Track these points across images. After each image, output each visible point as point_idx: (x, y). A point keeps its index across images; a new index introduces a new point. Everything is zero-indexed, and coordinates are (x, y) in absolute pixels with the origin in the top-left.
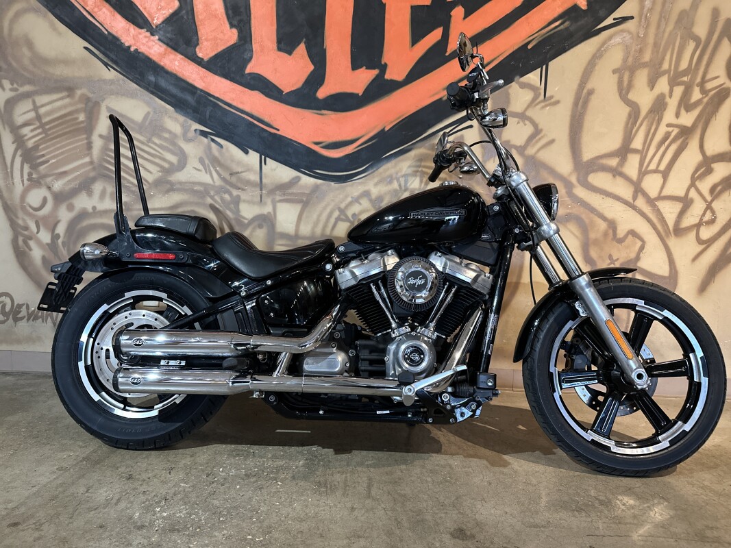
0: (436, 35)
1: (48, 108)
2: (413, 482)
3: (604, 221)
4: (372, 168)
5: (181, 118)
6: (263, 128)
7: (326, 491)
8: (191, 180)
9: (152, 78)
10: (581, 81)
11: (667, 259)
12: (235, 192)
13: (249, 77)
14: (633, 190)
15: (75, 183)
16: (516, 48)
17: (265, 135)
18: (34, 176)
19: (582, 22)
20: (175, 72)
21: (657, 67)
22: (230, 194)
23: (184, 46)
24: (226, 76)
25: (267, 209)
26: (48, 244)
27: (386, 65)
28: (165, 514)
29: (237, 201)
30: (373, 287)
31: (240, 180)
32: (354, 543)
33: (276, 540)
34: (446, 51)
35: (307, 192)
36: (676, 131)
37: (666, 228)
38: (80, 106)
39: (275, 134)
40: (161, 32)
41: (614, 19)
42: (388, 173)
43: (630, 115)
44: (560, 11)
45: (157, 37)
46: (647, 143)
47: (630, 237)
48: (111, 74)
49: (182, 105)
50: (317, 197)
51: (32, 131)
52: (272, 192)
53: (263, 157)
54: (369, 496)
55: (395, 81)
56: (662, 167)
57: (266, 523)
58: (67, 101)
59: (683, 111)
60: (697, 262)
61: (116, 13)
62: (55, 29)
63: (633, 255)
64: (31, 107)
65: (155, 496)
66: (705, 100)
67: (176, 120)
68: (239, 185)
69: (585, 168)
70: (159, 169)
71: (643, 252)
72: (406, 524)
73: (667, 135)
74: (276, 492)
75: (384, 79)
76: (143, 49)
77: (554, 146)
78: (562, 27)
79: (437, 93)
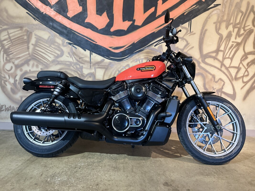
0: (152, 10)
1: (13, 34)
2: (148, 167)
3: (211, 75)
4: (130, 56)
5: (62, 38)
6: (91, 42)
7: (117, 170)
8: (65, 60)
9: (51, 24)
10: (203, 26)
11: (232, 89)
12: (81, 65)
13: (86, 24)
14: (221, 64)
15: (23, 61)
16: (180, 14)
17: (92, 44)
18: (8, 59)
19: (203, 6)
20: (59, 22)
21: (229, 22)
22: (79, 65)
23: (63, 12)
24: (78, 23)
25: (93, 71)
26: (13, 83)
27: (135, 20)
28: (59, 179)
29: (82, 68)
31: (83, 60)
32: (129, 188)
33: (100, 188)
34: (156, 16)
35: (107, 65)
36: (235, 44)
37: (232, 77)
38: (25, 33)
39: (96, 44)
40: (54, 7)
41: (214, 5)
42: (136, 58)
43: (219, 38)
44: (195, 2)
45: (53, 9)
46: (225, 48)
47: (220, 80)
48: (36, 22)
49: (62, 34)
50: (110, 67)
51: (7, 42)
52: (94, 64)
53: (91, 52)
54: (133, 171)
55: (138, 26)
56: (230, 57)
57: (96, 182)
58: (20, 31)
59: (237, 37)
60: (242, 89)
62: (16, 6)
63: (221, 87)
64: (7, 34)
65: (55, 173)
66: (245, 33)
67: (60, 39)
68: (83, 62)
69: (204, 57)
70: (53, 56)
71: (224, 86)
72: (147, 181)
73: (232, 45)
74: (99, 171)
75: (134, 25)
76: (48, 13)
77: (193, 49)
78: (196, 7)
79: (153, 30)
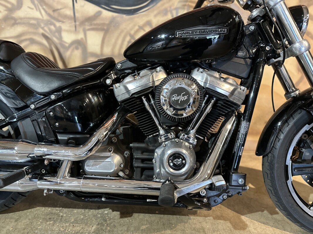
4: (152, 4)
8: (28, 16)
12: (58, 24)
22: (55, 26)
25: (80, 36)
29: (59, 31)
30: (144, 100)
31: (60, 15)
35: (107, 22)
42: (164, 7)
50: (114, 26)
68: (60, 19)
70: (5, 9)
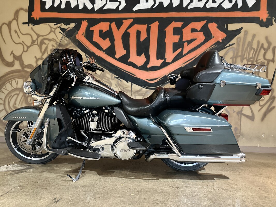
0: (180, 50)
4: (163, 86)
5: (111, 74)
6: (132, 76)
11: (251, 111)
13: (129, 63)
16: (202, 53)
19: (221, 45)
21: (243, 57)
23: (112, 55)
24: (123, 62)
27: (166, 58)
34: (183, 54)
35: (144, 92)
39: (136, 77)
40: (106, 51)
41: (230, 44)
44: (214, 43)
45: (105, 53)
49: (111, 70)
52: (135, 93)
53: (132, 83)
60: (260, 112)
61: (94, 47)
63: (240, 110)
67: (110, 74)
68: (126, 91)
71: (243, 109)
75: (166, 62)
76: (101, 56)
78: (215, 47)
79: (181, 65)
